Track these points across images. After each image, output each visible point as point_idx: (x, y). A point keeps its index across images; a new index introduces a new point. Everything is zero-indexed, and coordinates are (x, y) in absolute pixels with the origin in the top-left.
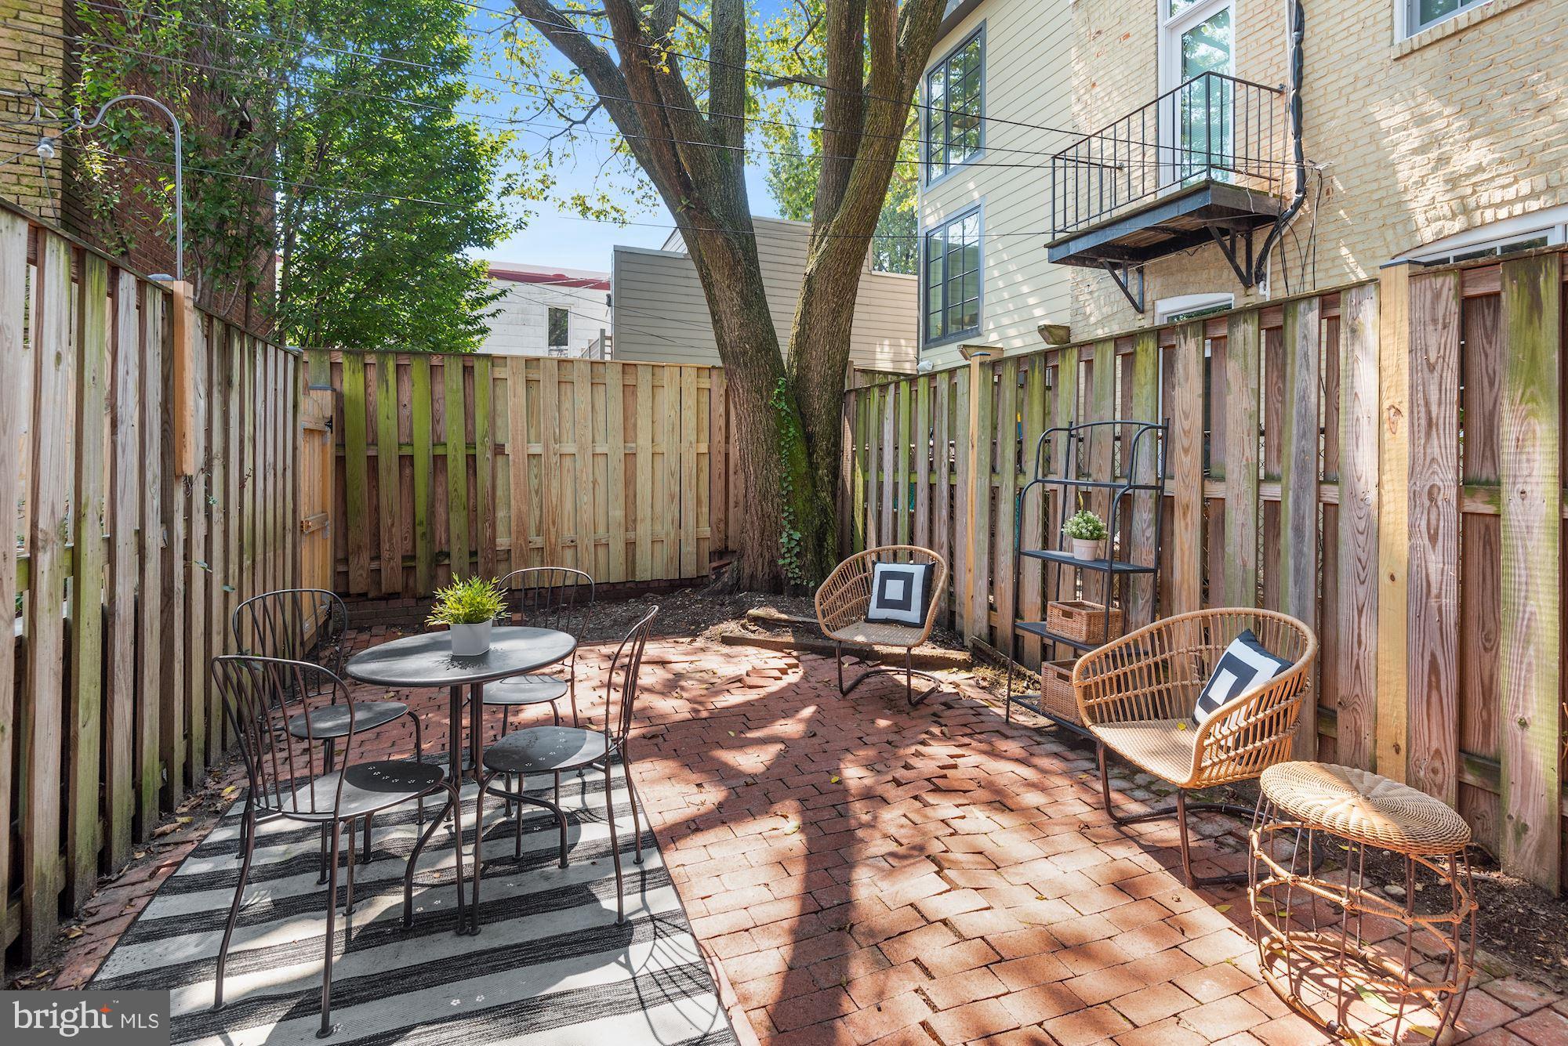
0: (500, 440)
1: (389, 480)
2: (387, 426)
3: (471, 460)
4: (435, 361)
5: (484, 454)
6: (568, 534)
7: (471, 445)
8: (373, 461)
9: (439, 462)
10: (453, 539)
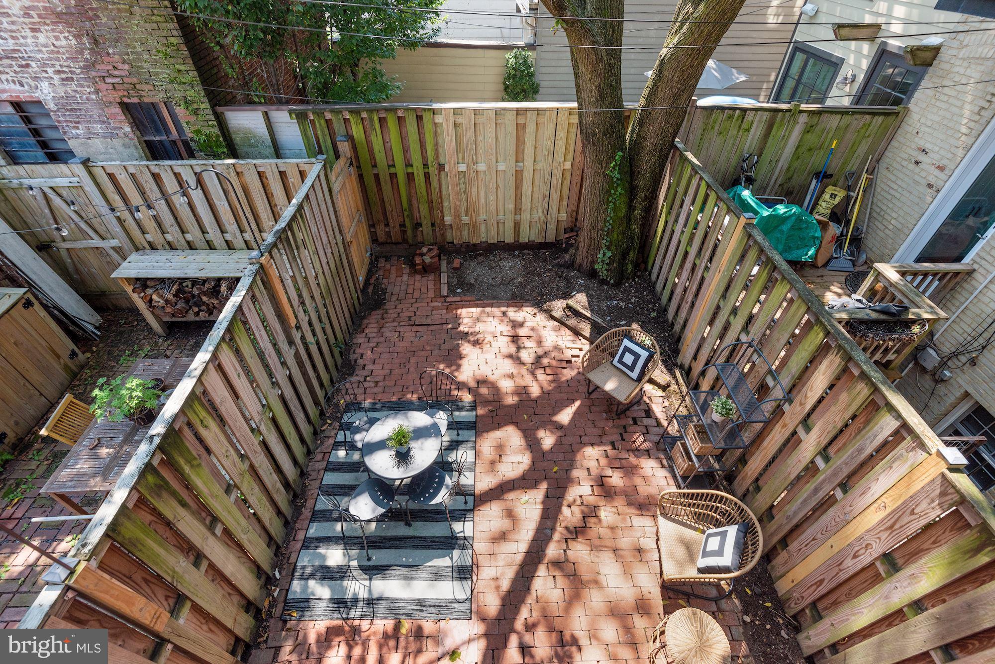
0: (442, 161)
1: (387, 188)
2: (380, 156)
3: (427, 176)
4: (400, 114)
5: (433, 170)
6: (483, 217)
7: (426, 165)
8: (377, 176)
9: (410, 177)
10: (423, 218)
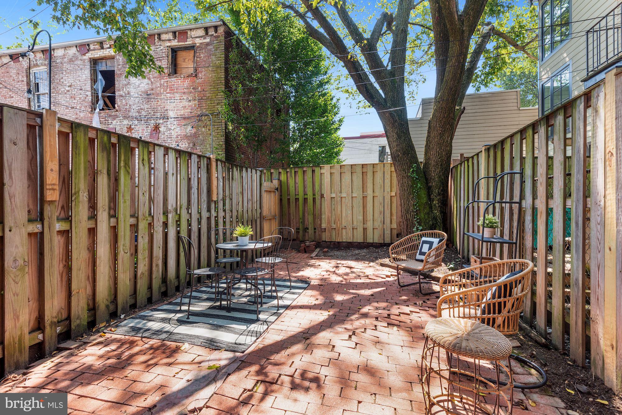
0: (323, 193)
1: (293, 205)
2: (292, 189)
3: (314, 199)
4: (305, 169)
5: (318, 197)
6: (344, 224)
7: (314, 195)
8: (289, 199)
9: (305, 200)
10: (310, 224)
